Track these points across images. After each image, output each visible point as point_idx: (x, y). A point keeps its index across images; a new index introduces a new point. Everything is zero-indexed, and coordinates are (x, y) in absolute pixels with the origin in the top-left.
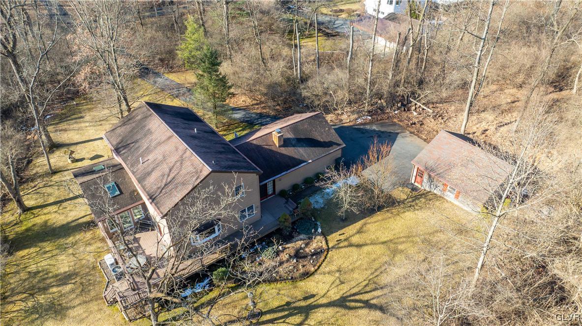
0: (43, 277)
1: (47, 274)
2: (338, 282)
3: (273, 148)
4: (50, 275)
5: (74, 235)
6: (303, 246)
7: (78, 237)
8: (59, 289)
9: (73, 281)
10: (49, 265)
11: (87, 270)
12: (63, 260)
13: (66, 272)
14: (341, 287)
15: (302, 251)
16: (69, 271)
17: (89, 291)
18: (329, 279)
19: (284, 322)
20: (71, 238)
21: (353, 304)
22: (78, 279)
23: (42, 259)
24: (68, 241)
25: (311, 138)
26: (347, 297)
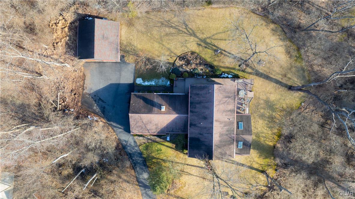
2: (187, 42)
3: (168, 106)
6: (184, 65)
14: (187, 40)
15: (186, 64)
18: (188, 45)
19: (212, 43)
21: (190, 31)
25: (146, 103)
26: (189, 35)
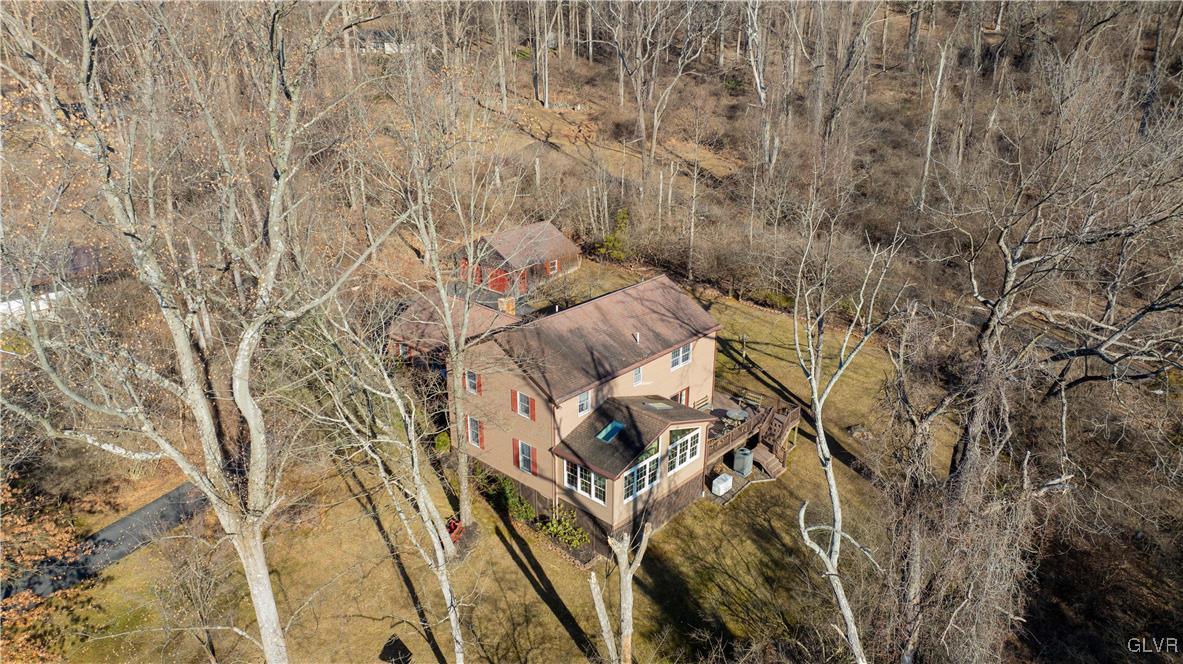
0: (773, 567)
1: (767, 566)
4: (766, 559)
5: (676, 567)
7: (678, 560)
8: (784, 535)
9: (766, 524)
10: (749, 570)
11: (741, 514)
12: (732, 558)
13: (754, 541)
16: (749, 538)
17: (772, 497)
20: (684, 569)
22: (760, 520)
23: (742, 588)
24: (691, 574)
